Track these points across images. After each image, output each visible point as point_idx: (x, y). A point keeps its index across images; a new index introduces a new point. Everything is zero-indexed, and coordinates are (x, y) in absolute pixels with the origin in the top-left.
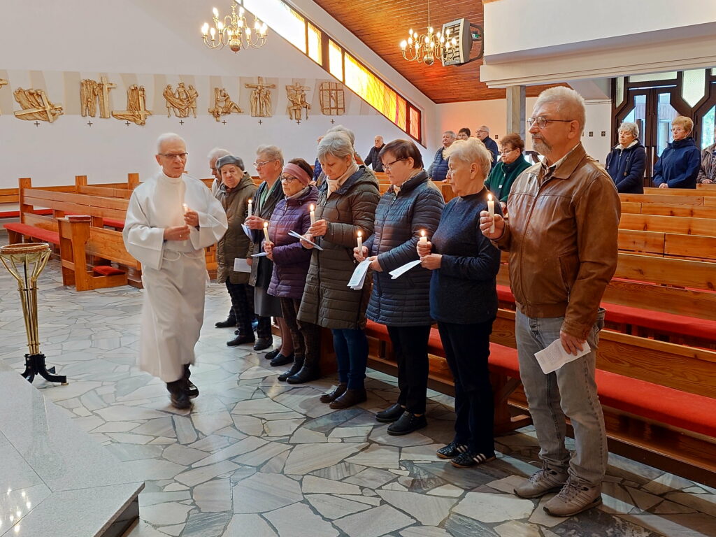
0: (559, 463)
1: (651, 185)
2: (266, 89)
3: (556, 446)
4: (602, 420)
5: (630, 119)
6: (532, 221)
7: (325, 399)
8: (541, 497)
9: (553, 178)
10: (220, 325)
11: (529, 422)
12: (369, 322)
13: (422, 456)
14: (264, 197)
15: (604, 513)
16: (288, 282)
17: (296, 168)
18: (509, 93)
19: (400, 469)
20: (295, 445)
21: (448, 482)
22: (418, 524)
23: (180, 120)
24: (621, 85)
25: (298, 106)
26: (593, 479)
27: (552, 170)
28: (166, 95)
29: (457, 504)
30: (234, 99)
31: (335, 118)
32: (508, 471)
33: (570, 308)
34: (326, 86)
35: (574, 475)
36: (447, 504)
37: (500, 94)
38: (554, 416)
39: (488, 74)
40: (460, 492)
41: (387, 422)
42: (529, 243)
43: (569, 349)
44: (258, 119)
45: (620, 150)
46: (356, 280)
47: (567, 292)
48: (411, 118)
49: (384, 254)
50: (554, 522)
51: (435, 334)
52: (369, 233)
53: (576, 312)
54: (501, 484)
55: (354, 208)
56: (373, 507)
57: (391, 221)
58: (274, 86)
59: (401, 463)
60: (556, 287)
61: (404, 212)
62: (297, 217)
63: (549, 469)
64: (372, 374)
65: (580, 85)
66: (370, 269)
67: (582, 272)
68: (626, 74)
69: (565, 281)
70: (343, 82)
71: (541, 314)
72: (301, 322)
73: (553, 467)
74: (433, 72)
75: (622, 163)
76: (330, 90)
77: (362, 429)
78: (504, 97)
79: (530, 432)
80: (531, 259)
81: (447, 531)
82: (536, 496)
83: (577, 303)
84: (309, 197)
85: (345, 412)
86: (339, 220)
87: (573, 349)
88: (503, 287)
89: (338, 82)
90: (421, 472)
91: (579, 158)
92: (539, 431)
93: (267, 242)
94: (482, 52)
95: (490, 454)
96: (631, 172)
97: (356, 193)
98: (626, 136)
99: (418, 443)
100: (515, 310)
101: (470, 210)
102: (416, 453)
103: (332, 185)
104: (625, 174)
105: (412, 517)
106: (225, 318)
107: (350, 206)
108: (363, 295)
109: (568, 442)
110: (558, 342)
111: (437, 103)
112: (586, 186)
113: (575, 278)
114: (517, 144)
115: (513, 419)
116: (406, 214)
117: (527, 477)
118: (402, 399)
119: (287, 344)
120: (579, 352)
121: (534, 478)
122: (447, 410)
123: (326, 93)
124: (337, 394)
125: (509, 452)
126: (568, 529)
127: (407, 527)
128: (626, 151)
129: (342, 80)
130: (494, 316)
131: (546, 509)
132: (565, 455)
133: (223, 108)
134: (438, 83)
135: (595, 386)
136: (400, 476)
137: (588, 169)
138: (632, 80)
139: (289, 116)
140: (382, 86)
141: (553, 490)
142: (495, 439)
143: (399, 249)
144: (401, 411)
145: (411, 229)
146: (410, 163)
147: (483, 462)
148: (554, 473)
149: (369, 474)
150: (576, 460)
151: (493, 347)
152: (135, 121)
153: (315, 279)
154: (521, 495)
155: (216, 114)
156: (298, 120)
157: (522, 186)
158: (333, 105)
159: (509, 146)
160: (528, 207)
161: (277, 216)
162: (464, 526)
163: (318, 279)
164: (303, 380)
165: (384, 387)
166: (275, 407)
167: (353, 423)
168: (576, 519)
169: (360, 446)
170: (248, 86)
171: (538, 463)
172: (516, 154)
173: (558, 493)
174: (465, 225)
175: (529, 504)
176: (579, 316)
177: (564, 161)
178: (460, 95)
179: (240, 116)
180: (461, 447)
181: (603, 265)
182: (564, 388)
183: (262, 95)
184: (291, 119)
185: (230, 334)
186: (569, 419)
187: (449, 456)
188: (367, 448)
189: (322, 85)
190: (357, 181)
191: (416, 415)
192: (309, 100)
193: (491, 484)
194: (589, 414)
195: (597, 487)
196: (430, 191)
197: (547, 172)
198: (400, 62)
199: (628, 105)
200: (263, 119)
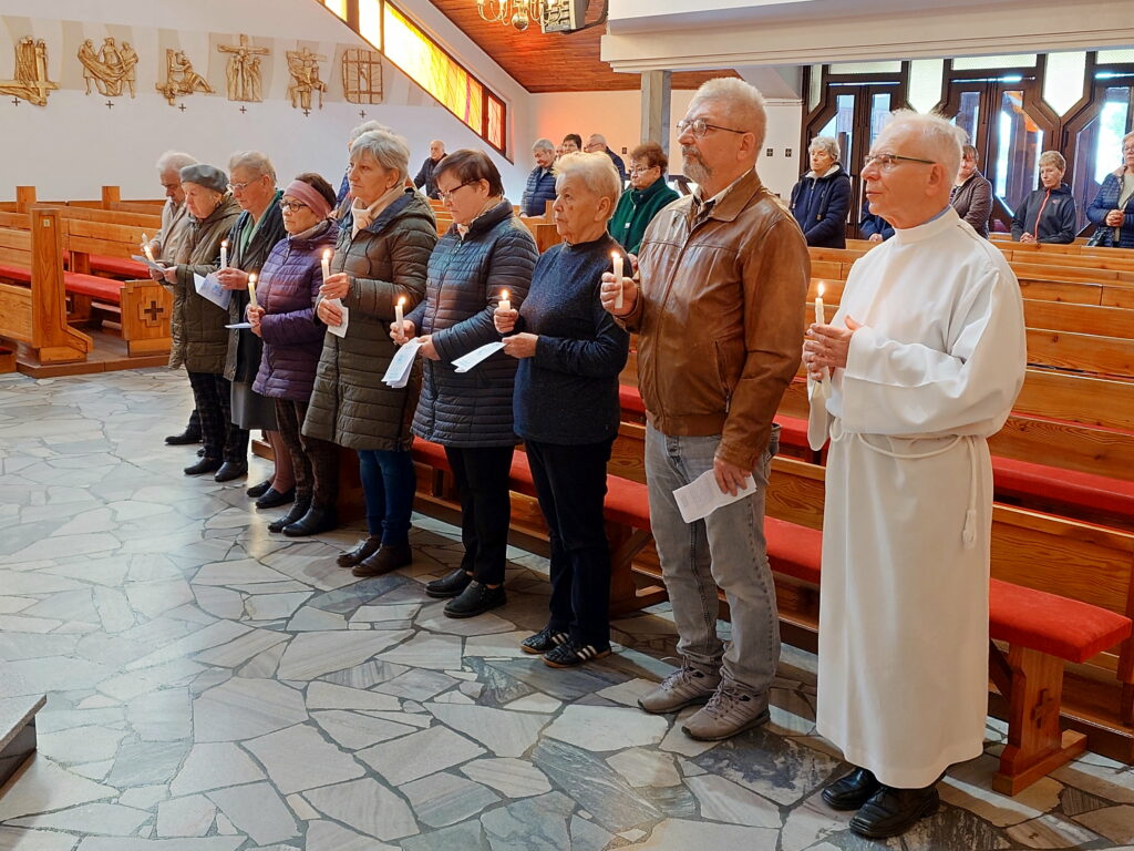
0: (707, 659)
1: (858, 236)
2: (253, 56)
3: (703, 634)
4: (772, 592)
5: (830, 132)
6: (676, 286)
7: (346, 561)
8: (679, 711)
9: (711, 219)
10: (172, 441)
11: (662, 597)
12: (417, 440)
13: (496, 649)
14: (248, 236)
15: (772, 735)
16: (285, 373)
17: (306, 188)
18: (645, 82)
19: (463, 670)
20: (295, 633)
21: (536, 690)
22: (490, 755)
23: (106, 100)
24: (816, 78)
25: (306, 86)
26: (757, 682)
27: (709, 206)
28: (82, 56)
29: (551, 723)
30: (200, 68)
31: (367, 108)
32: (629, 672)
33: (731, 422)
34: (353, 56)
35: (728, 677)
36: (534, 724)
37: (631, 82)
38: (702, 589)
39: (613, 50)
40: (556, 705)
41: (443, 597)
42: (670, 320)
43: (726, 485)
44: (240, 104)
45: (812, 180)
46: (397, 373)
47: (727, 396)
48: (491, 114)
49: (443, 333)
50: (697, 749)
51: (520, 461)
52: (418, 297)
53: (740, 429)
54: (618, 691)
55: (394, 257)
56: (420, 729)
57: (453, 281)
58: (266, 52)
59: (465, 661)
60: (710, 389)
61: (473, 266)
62: (304, 269)
63: (692, 669)
64: (420, 521)
65: (758, 75)
66: (418, 356)
67: (750, 367)
68: (825, 61)
69: (724, 379)
70: (382, 52)
71: (685, 430)
72: (306, 438)
73: (698, 666)
74: (525, 42)
75: (816, 198)
76: (359, 62)
77: (403, 608)
78: (637, 87)
79: (664, 613)
80: (671, 343)
81: (535, 765)
82: (670, 710)
83: (740, 415)
84: (326, 237)
85: (377, 582)
86: (371, 275)
87: (733, 485)
88: (628, 389)
89: (372, 50)
90: (496, 674)
91: (751, 189)
92: (678, 611)
93: (253, 306)
94: (605, 14)
95: (602, 645)
96: (828, 215)
97: (397, 231)
98: (821, 159)
99: (491, 629)
100: (644, 424)
101: (585, 266)
102: (488, 645)
103: (361, 218)
104: (819, 217)
105: (481, 745)
106: (180, 430)
107: (388, 253)
108: (408, 395)
109: (721, 626)
110: (709, 475)
111: (531, 92)
112: (761, 235)
113: (738, 376)
114: (657, 159)
115: (640, 593)
116: (478, 270)
117: (660, 681)
118: (468, 562)
119: (285, 473)
120: (740, 490)
121: (669, 682)
122: (536, 579)
123: (353, 68)
124: (365, 553)
125: (631, 643)
126: (718, 759)
127: (472, 760)
128: (821, 181)
129: (378, 47)
130: (614, 433)
131: (686, 730)
132: (715, 647)
133: (180, 83)
134: (535, 60)
135: (764, 542)
136: (462, 681)
137: (763, 208)
138: (835, 70)
139: (291, 102)
140: (444, 60)
141: (697, 701)
142: (611, 623)
143: (466, 324)
144: (467, 580)
145: (485, 293)
146: (483, 188)
147: (591, 659)
148: (699, 675)
149: (414, 677)
150: (733, 654)
151: (612, 481)
152: (29, 98)
153: (331, 370)
154: (650, 709)
155: (169, 94)
156: (307, 109)
157: (662, 231)
158: (364, 87)
159: (645, 160)
160: (670, 263)
161: (272, 266)
162: (561, 757)
163: (336, 369)
164: (312, 530)
165: (440, 542)
166: (262, 574)
167: (388, 600)
168: (730, 744)
169: (400, 636)
170: (224, 49)
171: (676, 661)
172: (654, 175)
173: (704, 705)
174: (575, 288)
175: (661, 722)
176: (744, 436)
177: (728, 194)
178: (568, 80)
179: (209, 97)
180: (559, 636)
181: (782, 357)
182: (717, 545)
184: (294, 107)
185: (191, 456)
186: (722, 592)
187: (540, 649)
188: (411, 637)
189: (346, 53)
190: (402, 212)
191: (489, 586)
192: (324, 78)
193: (604, 693)
194: (753, 584)
195: (762, 696)
196: (515, 233)
197: (701, 209)
198: (475, 22)
199: (828, 109)
200: (247, 105)
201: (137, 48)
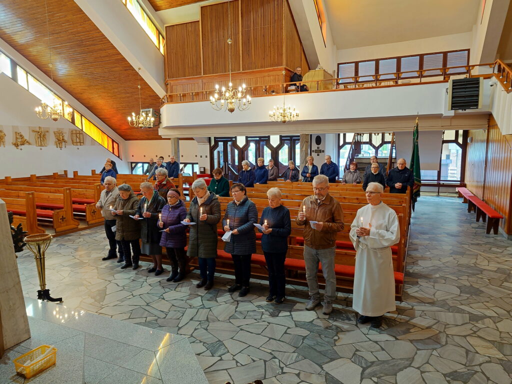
2: (43, 133)
7: (199, 287)
10: (105, 259)
25: (60, 141)
30: (26, 137)
31: (79, 147)
34: (74, 132)
35: (328, 299)
44: (40, 147)
48: (115, 147)
55: (213, 209)
58: (48, 132)
60: (328, 240)
70: (82, 130)
73: (316, 298)
76: (76, 134)
103: (202, 201)
107: (211, 209)
111: (126, 140)
123: (74, 135)
128: (247, 171)
133: (20, 142)
139: (56, 146)
153: (195, 239)
154: (309, 310)
155: (16, 145)
156: (61, 148)
158: (78, 141)
160: (314, 213)
163: (197, 239)
170: (34, 131)
177: (325, 198)
183: (41, 136)
184: (57, 147)
189: (72, 131)
190: (213, 199)
192: (66, 138)
199: (216, 145)
200: (42, 147)
201: (5, 131)
